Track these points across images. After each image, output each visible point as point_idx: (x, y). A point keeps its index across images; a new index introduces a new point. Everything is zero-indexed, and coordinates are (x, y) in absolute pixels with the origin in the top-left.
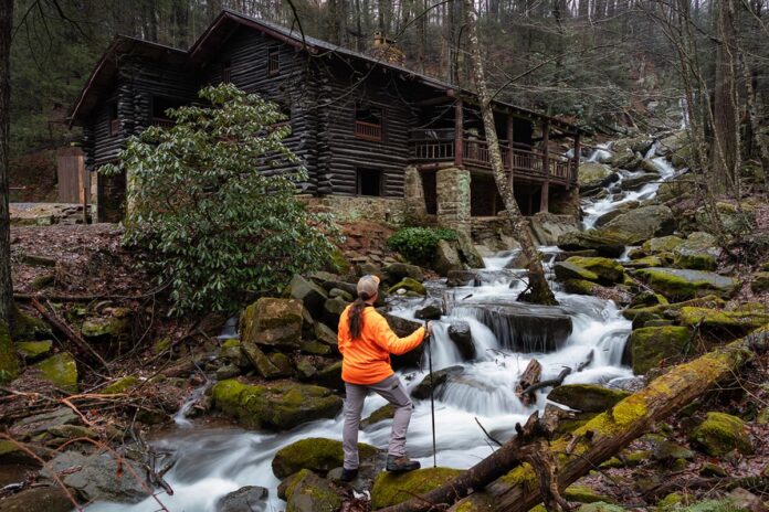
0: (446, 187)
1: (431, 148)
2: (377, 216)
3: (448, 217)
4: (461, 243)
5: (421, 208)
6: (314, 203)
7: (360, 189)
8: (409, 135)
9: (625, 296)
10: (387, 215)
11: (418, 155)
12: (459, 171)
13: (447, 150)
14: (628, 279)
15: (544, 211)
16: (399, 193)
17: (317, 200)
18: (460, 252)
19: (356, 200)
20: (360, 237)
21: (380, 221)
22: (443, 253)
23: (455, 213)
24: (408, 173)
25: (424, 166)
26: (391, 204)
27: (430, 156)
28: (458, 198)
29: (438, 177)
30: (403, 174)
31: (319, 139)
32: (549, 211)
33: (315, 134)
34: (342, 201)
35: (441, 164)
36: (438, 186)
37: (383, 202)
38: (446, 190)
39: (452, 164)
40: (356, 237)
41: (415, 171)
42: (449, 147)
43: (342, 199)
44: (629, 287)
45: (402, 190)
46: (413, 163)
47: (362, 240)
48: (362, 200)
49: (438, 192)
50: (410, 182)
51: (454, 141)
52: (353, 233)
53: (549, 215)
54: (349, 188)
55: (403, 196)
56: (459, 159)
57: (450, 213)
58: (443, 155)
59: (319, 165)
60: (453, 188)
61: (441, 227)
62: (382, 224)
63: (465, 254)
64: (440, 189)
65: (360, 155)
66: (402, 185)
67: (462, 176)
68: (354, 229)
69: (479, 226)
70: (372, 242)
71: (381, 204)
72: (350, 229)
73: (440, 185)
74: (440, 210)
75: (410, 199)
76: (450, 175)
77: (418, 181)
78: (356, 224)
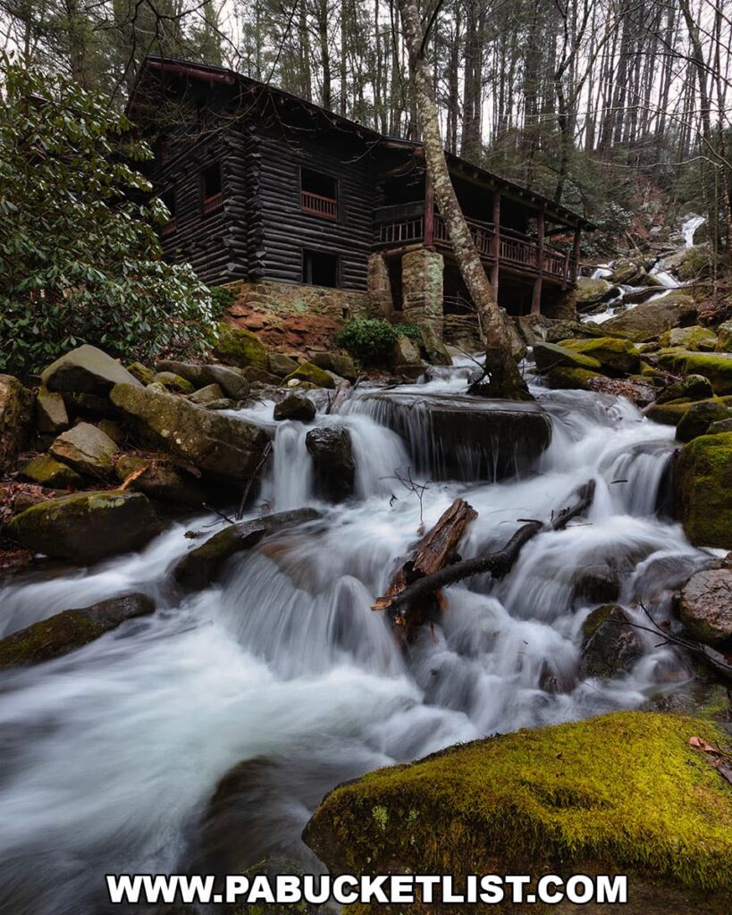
0: (413, 274)
1: (397, 229)
2: (332, 311)
3: (415, 310)
4: (424, 337)
5: (386, 303)
6: (247, 291)
7: (310, 277)
8: (373, 215)
9: (645, 392)
10: (345, 310)
11: (384, 240)
12: (427, 253)
13: (415, 231)
14: (647, 368)
15: (536, 313)
16: (360, 285)
17: (248, 286)
18: (422, 349)
19: (304, 289)
20: (305, 332)
21: (335, 318)
22: (400, 349)
23: (423, 305)
24: (371, 261)
25: (390, 252)
26: (350, 298)
27: (397, 238)
28: (427, 287)
29: (403, 262)
30: (367, 263)
31: (247, 207)
32: (541, 313)
33: (241, 201)
34: (283, 289)
35: (408, 248)
36: (404, 274)
37: (339, 295)
38: (413, 277)
39: (421, 245)
40: (299, 333)
41: (380, 259)
42: (418, 225)
43: (285, 287)
44: (650, 379)
45: (365, 283)
46: (377, 249)
47: (307, 337)
48: (313, 290)
49: (404, 281)
50: (374, 271)
51: (424, 216)
52: (296, 327)
53: (542, 318)
54: (295, 274)
55: (366, 289)
56: (429, 239)
57: (417, 305)
58: (410, 236)
59: (249, 241)
60: (421, 274)
61: (406, 323)
62: (338, 321)
63: (428, 351)
64: (406, 277)
65: (308, 235)
66: (365, 276)
67: (431, 259)
68: (297, 323)
69: (453, 324)
70: (319, 339)
71: (337, 298)
72: (293, 322)
73: (406, 272)
74: (406, 303)
75: (373, 293)
76: (417, 259)
77: (383, 271)
78: (301, 317)
